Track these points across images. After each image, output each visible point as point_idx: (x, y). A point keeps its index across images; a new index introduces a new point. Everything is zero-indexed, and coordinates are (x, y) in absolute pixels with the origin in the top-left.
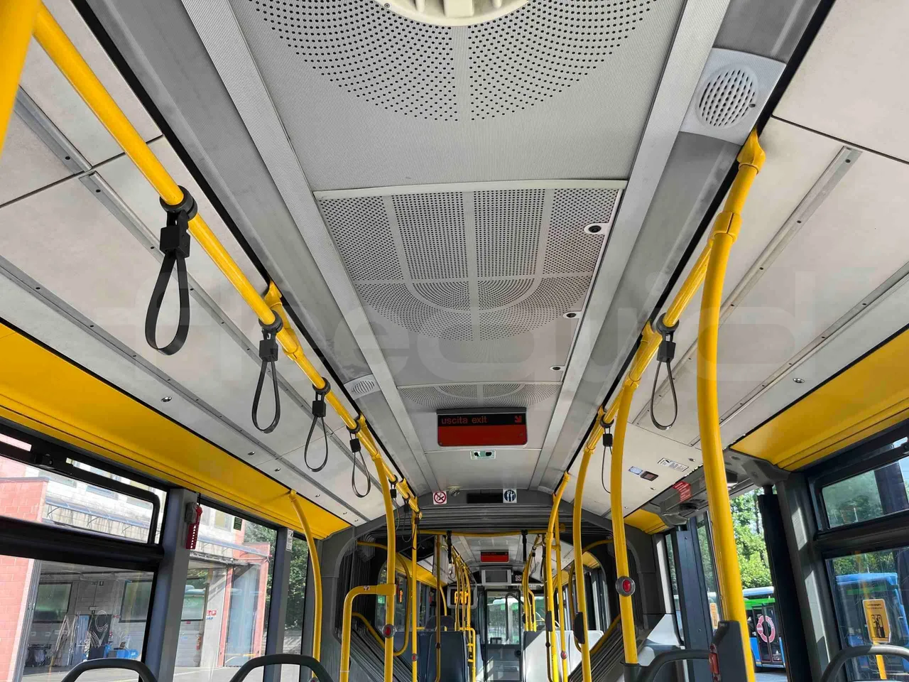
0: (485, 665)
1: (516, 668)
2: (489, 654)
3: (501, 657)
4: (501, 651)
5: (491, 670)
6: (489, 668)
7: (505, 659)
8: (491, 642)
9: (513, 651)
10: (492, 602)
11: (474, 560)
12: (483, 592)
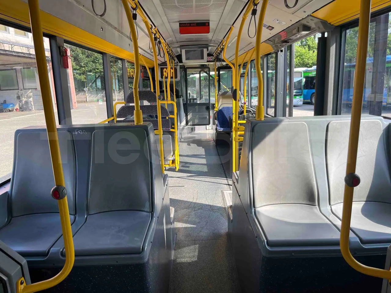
0: (187, 116)
1: (206, 117)
2: (189, 108)
3: (197, 111)
4: (197, 107)
5: (190, 119)
6: (189, 117)
7: (199, 112)
8: (190, 102)
9: (204, 107)
10: (189, 76)
11: (174, 40)
12: (184, 69)
